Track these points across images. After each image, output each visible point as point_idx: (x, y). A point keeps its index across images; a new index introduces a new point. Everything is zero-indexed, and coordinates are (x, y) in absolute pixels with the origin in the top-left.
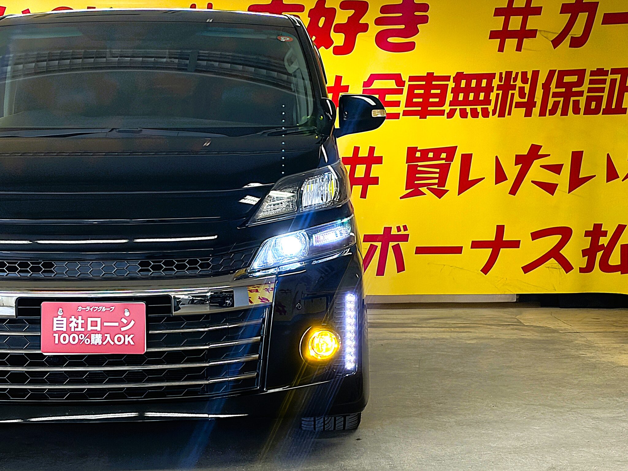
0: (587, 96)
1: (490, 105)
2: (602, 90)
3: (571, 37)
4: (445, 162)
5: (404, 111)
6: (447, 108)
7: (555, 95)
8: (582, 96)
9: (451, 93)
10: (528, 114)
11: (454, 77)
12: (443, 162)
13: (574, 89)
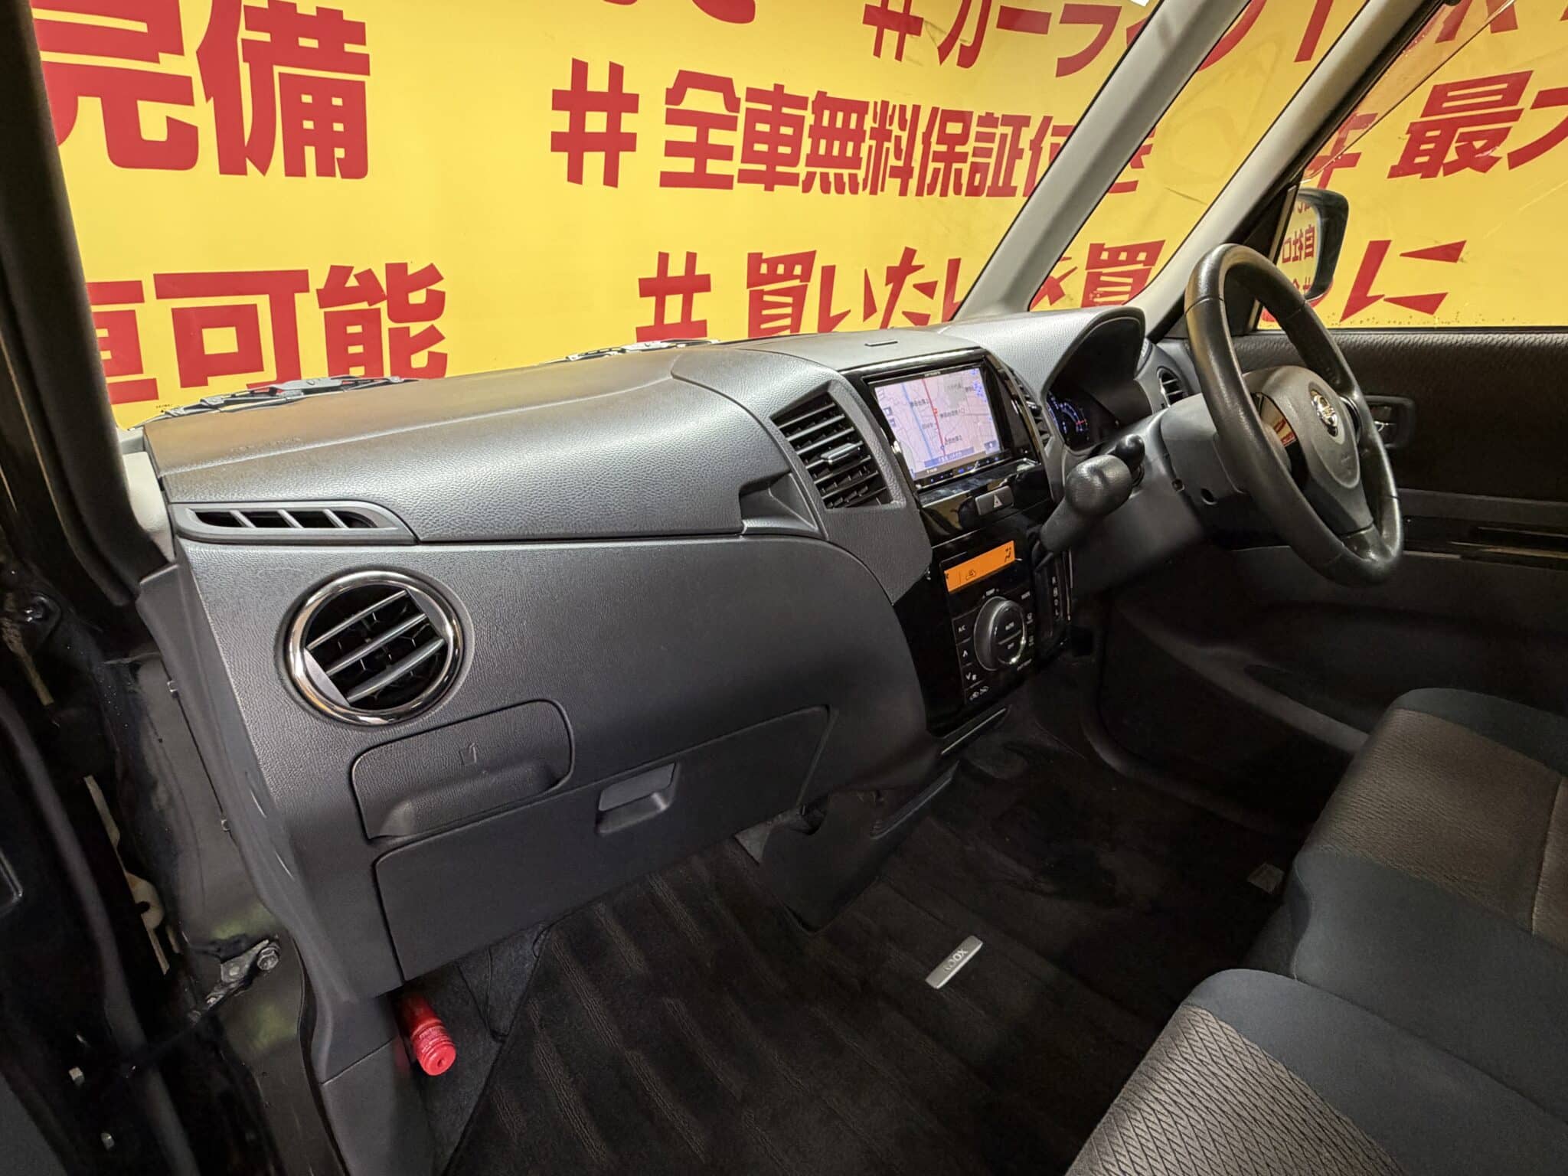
0: (973, 164)
1: (859, 167)
2: (987, 153)
3: (962, 46)
4: (801, 281)
5: (741, 171)
6: (802, 170)
7: (938, 157)
8: (965, 161)
9: (809, 137)
10: (903, 191)
11: (813, 102)
12: (796, 283)
13: (959, 149)
